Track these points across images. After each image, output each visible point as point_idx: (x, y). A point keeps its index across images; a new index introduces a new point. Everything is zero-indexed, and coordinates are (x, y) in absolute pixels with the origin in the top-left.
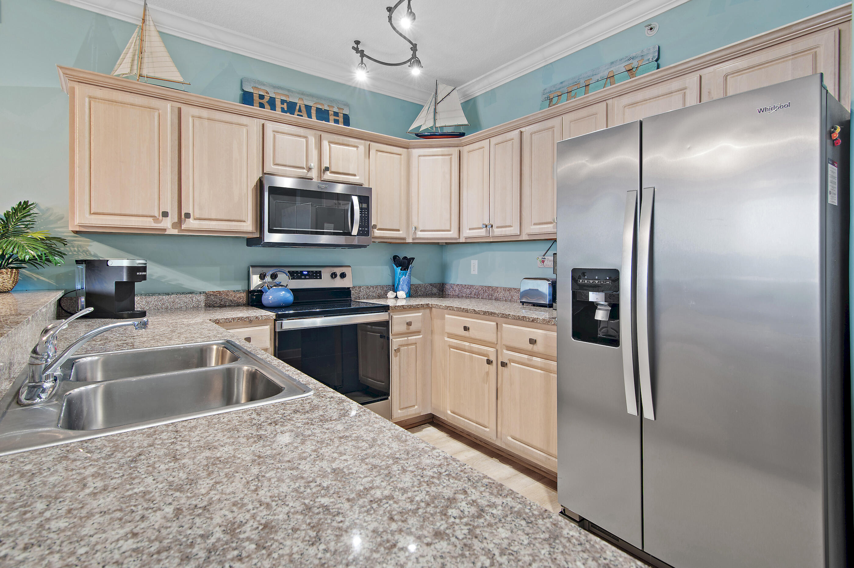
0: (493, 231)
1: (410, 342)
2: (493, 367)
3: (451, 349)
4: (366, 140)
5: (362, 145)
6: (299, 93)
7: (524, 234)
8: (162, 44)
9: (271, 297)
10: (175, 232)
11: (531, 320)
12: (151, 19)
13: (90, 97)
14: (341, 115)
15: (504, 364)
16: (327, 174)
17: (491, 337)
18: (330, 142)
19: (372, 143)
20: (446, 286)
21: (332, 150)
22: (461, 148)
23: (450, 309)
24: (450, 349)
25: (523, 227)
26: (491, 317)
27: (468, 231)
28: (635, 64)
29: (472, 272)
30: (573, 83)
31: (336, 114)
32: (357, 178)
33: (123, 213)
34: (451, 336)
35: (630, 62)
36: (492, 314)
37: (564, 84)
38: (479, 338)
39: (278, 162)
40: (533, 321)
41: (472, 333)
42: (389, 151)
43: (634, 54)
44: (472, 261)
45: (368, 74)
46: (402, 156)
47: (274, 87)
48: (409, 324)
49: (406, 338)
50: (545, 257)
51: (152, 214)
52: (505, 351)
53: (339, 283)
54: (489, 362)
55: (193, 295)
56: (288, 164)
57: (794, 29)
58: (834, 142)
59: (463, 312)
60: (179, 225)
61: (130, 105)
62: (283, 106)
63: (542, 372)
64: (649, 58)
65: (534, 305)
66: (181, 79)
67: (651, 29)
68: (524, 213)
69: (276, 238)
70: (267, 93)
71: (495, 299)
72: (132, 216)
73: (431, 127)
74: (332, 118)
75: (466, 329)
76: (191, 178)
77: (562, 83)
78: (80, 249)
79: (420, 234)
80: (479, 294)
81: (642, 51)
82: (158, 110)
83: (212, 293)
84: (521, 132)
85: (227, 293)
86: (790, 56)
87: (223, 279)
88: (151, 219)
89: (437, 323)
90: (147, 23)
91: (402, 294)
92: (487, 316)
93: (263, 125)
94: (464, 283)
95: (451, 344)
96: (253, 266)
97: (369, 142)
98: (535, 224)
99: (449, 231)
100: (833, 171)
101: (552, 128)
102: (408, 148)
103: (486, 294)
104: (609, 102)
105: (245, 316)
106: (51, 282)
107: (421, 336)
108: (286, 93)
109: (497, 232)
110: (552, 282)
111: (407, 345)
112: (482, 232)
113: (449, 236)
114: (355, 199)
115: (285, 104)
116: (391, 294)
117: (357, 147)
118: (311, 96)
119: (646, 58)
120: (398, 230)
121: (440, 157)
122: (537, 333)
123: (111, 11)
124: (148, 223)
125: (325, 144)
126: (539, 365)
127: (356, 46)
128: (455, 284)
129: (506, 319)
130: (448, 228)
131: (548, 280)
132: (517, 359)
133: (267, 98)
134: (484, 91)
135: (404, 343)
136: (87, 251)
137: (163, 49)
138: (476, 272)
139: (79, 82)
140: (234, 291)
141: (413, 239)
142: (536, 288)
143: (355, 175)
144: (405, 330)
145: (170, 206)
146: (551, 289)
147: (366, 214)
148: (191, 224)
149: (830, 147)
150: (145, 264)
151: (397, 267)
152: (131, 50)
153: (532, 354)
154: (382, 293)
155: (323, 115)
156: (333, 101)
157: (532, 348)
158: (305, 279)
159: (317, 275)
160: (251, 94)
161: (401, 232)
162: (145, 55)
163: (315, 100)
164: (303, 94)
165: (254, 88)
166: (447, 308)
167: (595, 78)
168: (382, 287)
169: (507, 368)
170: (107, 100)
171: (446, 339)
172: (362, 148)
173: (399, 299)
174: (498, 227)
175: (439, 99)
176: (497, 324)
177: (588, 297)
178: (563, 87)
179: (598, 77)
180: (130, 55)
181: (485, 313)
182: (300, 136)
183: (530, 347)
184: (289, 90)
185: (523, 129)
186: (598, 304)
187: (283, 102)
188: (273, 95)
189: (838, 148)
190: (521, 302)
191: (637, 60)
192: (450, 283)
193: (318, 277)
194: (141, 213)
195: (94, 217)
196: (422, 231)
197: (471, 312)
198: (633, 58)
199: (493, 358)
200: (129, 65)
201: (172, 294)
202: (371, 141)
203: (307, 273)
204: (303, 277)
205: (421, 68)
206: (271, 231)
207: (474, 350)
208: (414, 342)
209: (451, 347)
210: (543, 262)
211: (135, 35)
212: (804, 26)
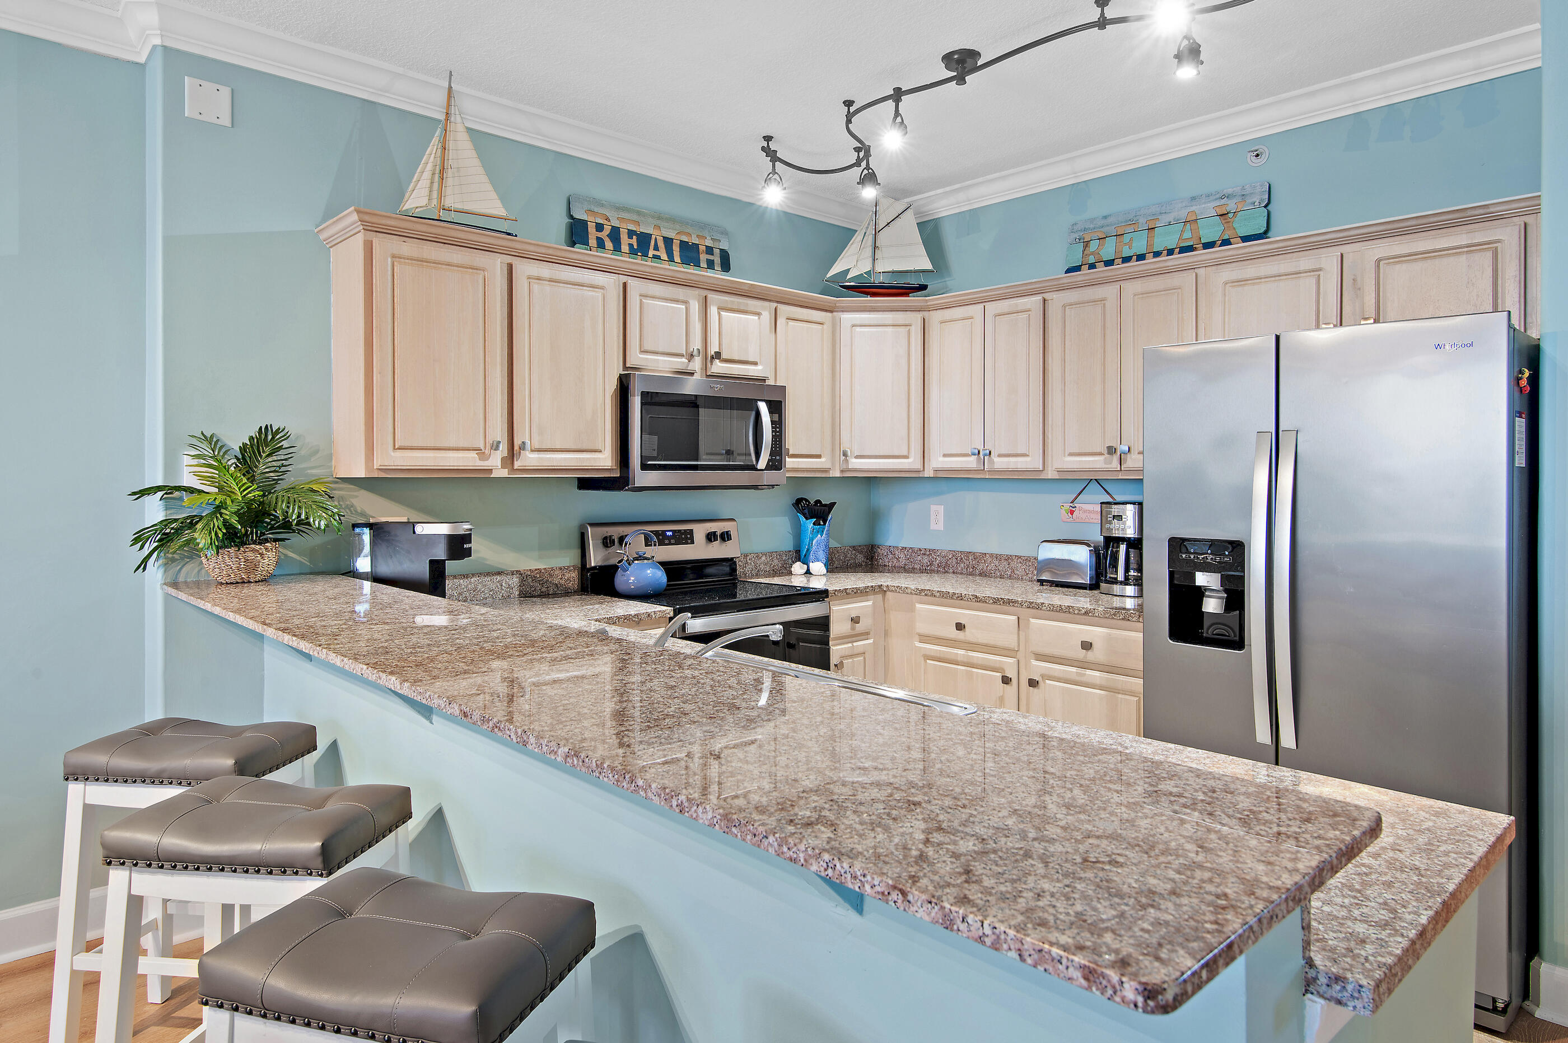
0: (992, 462)
1: (856, 652)
2: (1011, 690)
3: (928, 661)
4: (770, 301)
5: (766, 310)
6: (653, 217)
7: (1050, 469)
8: (474, 154)
9: (632, 578)
10: (504, 473)
11: (1083, 611)
12: (457, 113)
13: (393, 256)
14: (717, 252)
15: (1033, 683)
16: (716, 364)
17: (1010, 640)
18: (720, 309)
19: (781, 307)
20: (879, 550)
21: (724, 322)
22: (926, 314)
23: (926, 595)
24: (926, 662)
25: (1049, 458)
26: (1005, 608)
27: (941, 459)
28: (1231, 206)
29: (933, 526)
30: (1126, 221)
31: (710, 250)
32: (760, 367)
33: (438, 445)
34: (925, 638)
35: (1223, 202)
36: (1009, 602)
37: (1109, 220)
38: (985, 642)
39: (647, 347)
40: (1086, 613)
41: (969, 634)
42: (806, 318)
43: (1230, 191)
44: (933, 508)
45: (785, 191)
46: (825, 326)
47: (619, 208)
48: (855, 620)
49: (850, 645)
50: (1076, 505)
51: (476, 446)
52: (1034, 662)
53: (717, 551)
54: (1006, 680)
55: (503, 577)
56: (661, 350)
57: (1469, 213)
58: (1521, 390)
59: (954, 599)
60: (509, 462)
61: (446, 265)
62: (631, 241)
63: (1102, 692)
64: (1254, 200)
65: (1057, 586)
66: (502, 212)
67: (1257, 155)
68: (1049, 435)
69: (651, 478)
70: (608, 219)
71: (980, 575)
72: (449, 450)
73: (868, 273)
74: (704, 257)
75: (960, 627)
76: (527, 382)
77: (1105, 217)
78: (341, 503)
79: (855, 463)
80: (947, 565)
81: (1243, 188)
82: (484, 271)
83: (529, 573)
84: (1044, 300)
85: (550, 572)
86: (1464, 247)
87: (543, 548)
88: (473, 454)
89: (896, 619)
90: (452, 119)
91: (818, 567)
92: (999, 606)
93: (625, 285)
94: (916, 545)
95: (928, 653)
96: (592, 525)
97: (775, 305)
98: (1071, 454)
99: (906, 457)
100: (1521, 423)
101: (1101, 301)
102: (831, 312)
103: (962, 565)
104: (1201, 272)
105: (633, 613)
106: (304, 561)
107: (871, 641)
108: (635, 217)
109: (1000, 463)
110: (1095, 547)
111: (851, 656)
112: (971, 462)
113: (906, 467)
114: (763, 407)
115: (634, 237)
116: (798, 568)
117: (759, 314)
118: (672, 220)
119: (1249, 200)
120: (819, 456)
121: (890, 329)
122: (1095, 633)
123: (387, 94)
124: (468, 460)
125: (713, 310)
126: (1098, 682)
127: (765, 144)
128: (897, 547)
129: (1037, 610)
130: (905, 453)
131: (1088, 545)
132: (1056, 674)
133: (607, 229)
134: (957, 211)
135: (847, 654)
136: (352, 506)
137: (476, 162)
138: (941, 526)
139: (376, 231)
140: (561, 569)
141: (842, 471)
142: (1066, 557)
143: (755, 364)
144: (850, 631)
145: (498, 432)
146: (1094, 559)
147: (778, 432)
148: (529, 459)
149: (1517, 394)
150: (471, 530)
151: (807, 519)
152: (430, 167)
153: (1083, 665)
154: (780, 565)
155: (690, 253)
156: (703, 226)
157: (1085, 657)
158: (670, 544)
159: (685, 538)
160: (584, 223)
161: (823, 460)
162: (449, 173)
163: (678, 227)
164: (660, 217)
165: (589, 211)
166: (920, 592)
167: (1165, 219)
168: (780, 554)
169: (1038, 688)
170: (415, 260)
171: (918, 644)
172: (766, 316)
173: (813, 577)
174: (1000, 456)
175: (881, 224)
176: (1018, 618)
177: (1193, 578)
178: (1108, 226)
179: (1170, 218)
180: (427, 175)
181: (996, 601)
182: (676, 301)
183: (1081, 654)
184: (639, 213)
185: (1047, 296)
186: (1205, 590)
187: (631, 233)
188: (616, 223)
189: (1525, 398)
190: (1039, 581)
191: (1235, 201)
192: (888, 544)
193: (689, 541)
194: (461, 445)
195: (399, 454)
196: (857, 457)
197: (969, 600)
198: (1228, 197)
199: (1011, 673)
200: (427, 190)
201: (473, 575)
202: (778, 302)
203: (671, 533)
204: (667, 542)
205: (877, 186)
206: (645, 467)
207: (975, 661)
208: (861, 650)
209: (927, 657)
210: (1072, 512)
211: (435, 140)
212: (1481, 211)
